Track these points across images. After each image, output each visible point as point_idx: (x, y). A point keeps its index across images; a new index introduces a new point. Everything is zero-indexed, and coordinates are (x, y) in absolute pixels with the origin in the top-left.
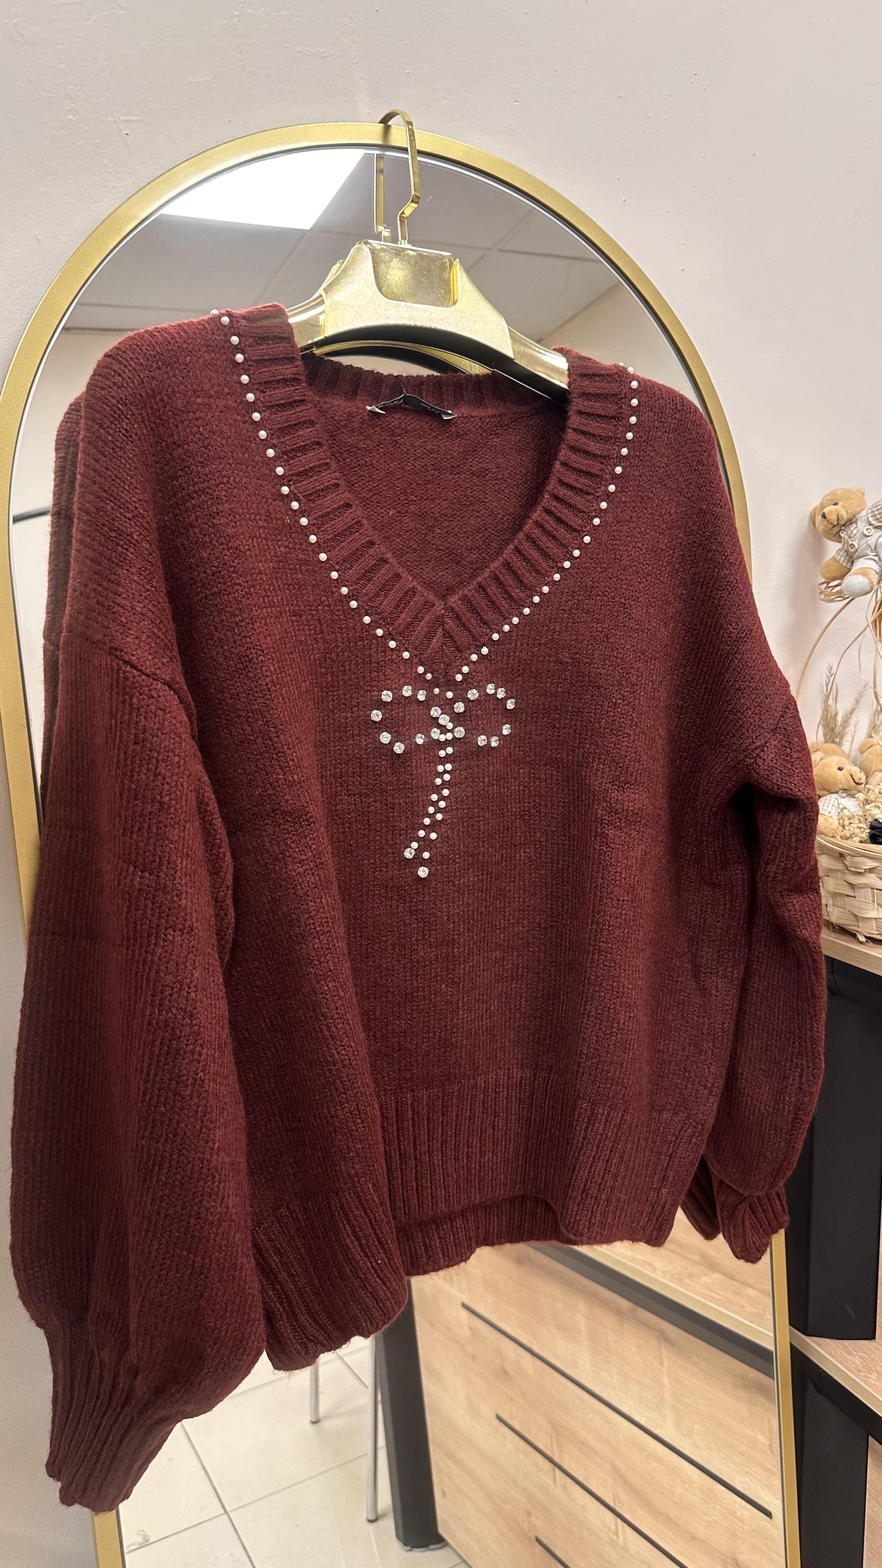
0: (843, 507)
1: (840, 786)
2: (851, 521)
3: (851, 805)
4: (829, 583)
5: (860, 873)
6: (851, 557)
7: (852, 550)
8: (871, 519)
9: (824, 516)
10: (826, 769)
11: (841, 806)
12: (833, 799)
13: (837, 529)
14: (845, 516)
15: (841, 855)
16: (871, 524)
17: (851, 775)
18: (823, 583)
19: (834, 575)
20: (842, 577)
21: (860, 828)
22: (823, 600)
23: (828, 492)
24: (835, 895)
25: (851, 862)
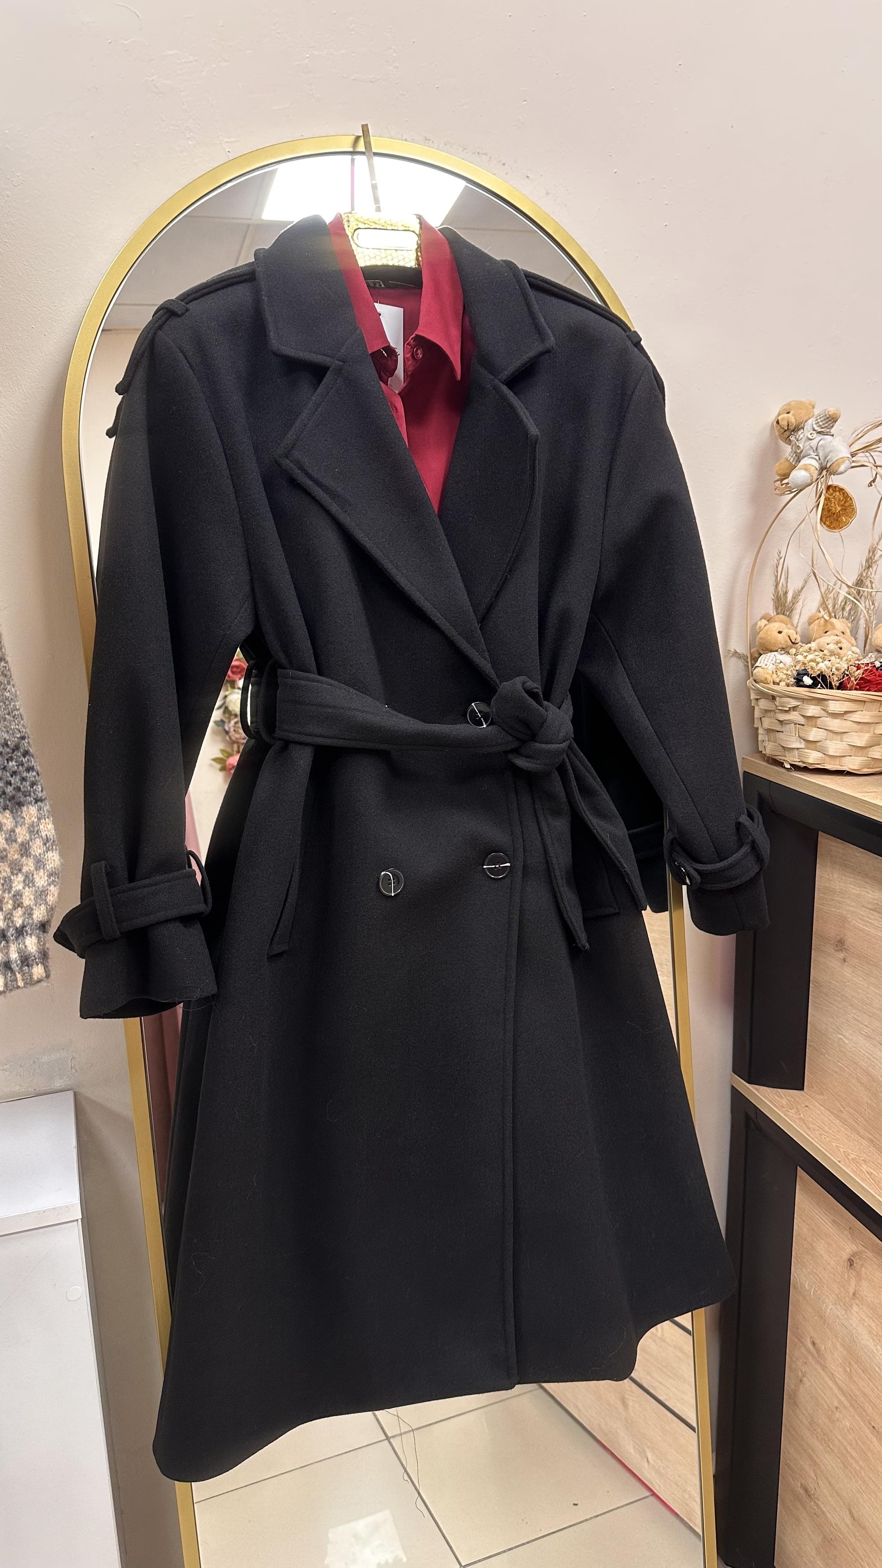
0: (794, 415)
1: (779, 646)
2: (797, 428)
3: (787, 659)
4: (782, 480)
5: (786, 711)
6: (798, 456)
7: (800, 452)
8: (815, 426)
9: (778, 422)
10: (769, 633)
11: (778, 661)
12: (772, 656)
13: (787, 433)
14: (794, 422)
15: (774, 698)
16: (814, 430)
17: (789, 637)
18: (778, 480)
19: (785, 472)
20: (789, 476)
21: (787, 675)
23: (785, 403)
24: (769, 731)
25: (780, 702)
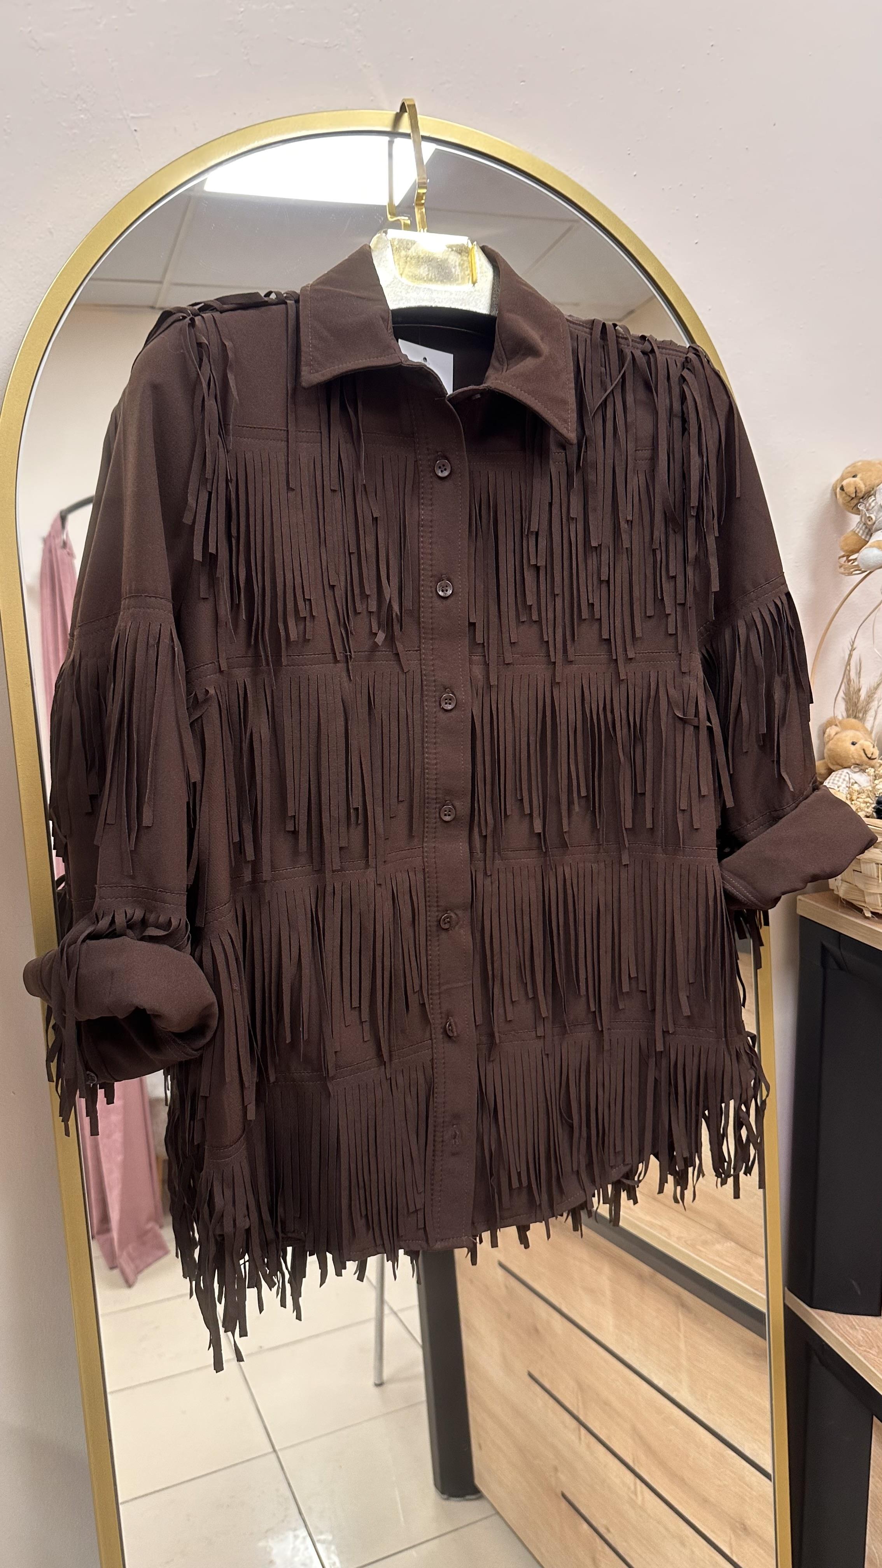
0: (862, 479)
1: (853, 761)
2: (869, 494)
3: (862, 780)
4: (848, 556)
6: (870, 530)
7: (870, 523)
9: (842, 489)
10: (840, 744)
11: (852, 781)
12: (844, 773)
13: (855, 501)
14: (863, 488)
17: (864, 750)
18: (843, 556)
19: (852, 547)
20: (858, 551)
21: (866, 803)
22: (843, 574)
23: (848, 464)
